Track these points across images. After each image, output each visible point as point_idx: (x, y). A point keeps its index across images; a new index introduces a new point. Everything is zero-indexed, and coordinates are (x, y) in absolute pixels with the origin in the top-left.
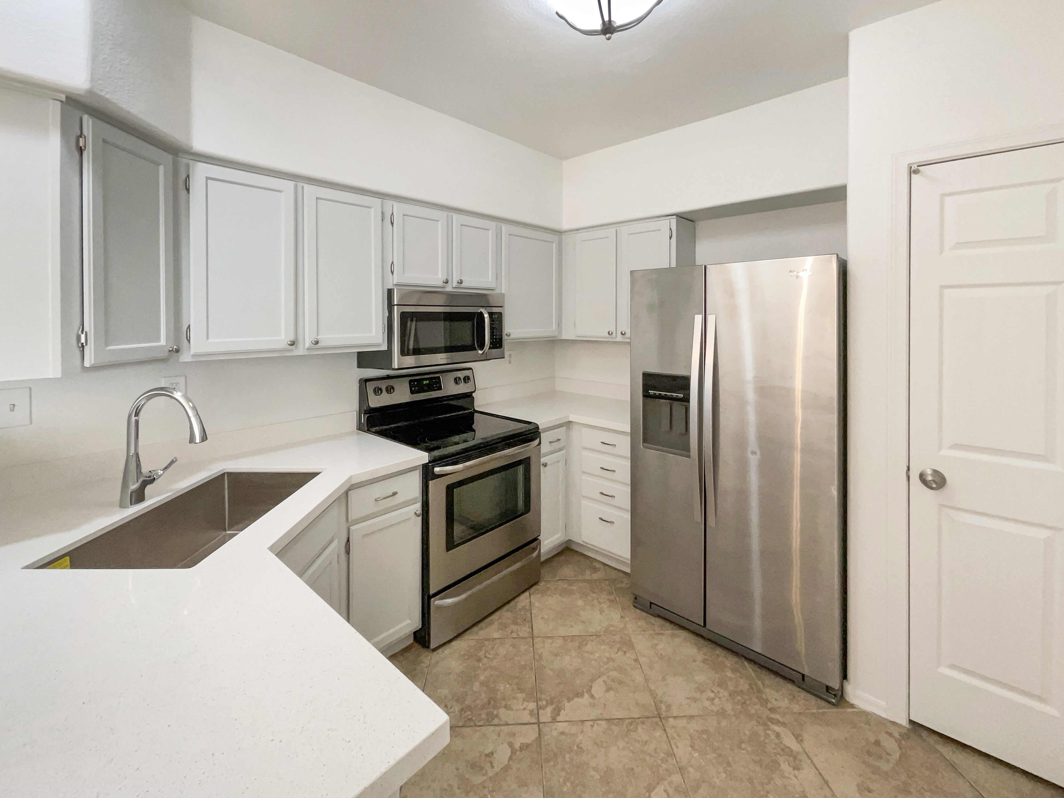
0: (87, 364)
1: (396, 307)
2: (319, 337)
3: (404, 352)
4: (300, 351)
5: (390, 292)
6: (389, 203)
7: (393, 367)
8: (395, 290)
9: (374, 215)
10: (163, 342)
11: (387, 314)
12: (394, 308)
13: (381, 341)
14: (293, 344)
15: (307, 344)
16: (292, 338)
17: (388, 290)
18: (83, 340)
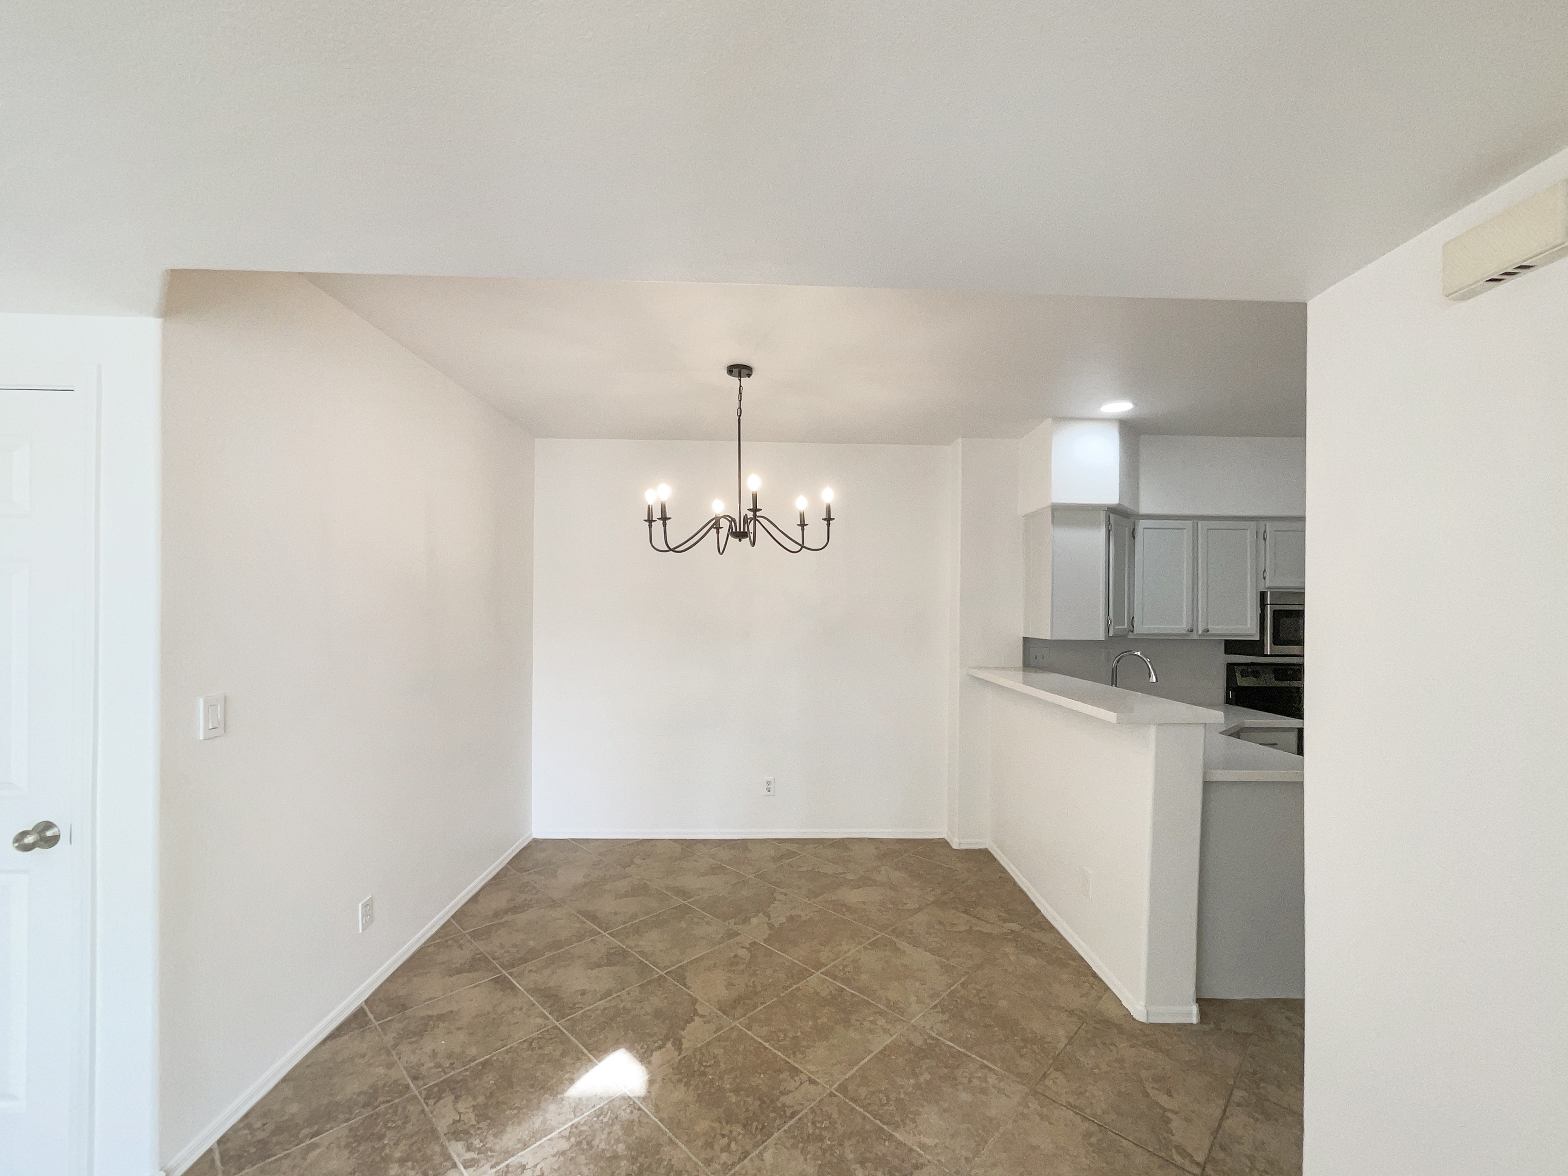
0: (1111, 635)
1: (1269, 606)
2: (1208, 627)
3: (1276, 641)
4: (1194, 636)
5: (1263, 595)
6: (1262, 524)
7: (1265, 653)
8: (1269, 592)
9: (1249, 536)
10: (1126, 626)
11: (1259, 612)
12: (1267, 607)
13: (1254, 632)
14: (1192, 631)
15: (1200, 632)
16: (1190, 627)
17: (1261, 592)
18: (1110, 623)
